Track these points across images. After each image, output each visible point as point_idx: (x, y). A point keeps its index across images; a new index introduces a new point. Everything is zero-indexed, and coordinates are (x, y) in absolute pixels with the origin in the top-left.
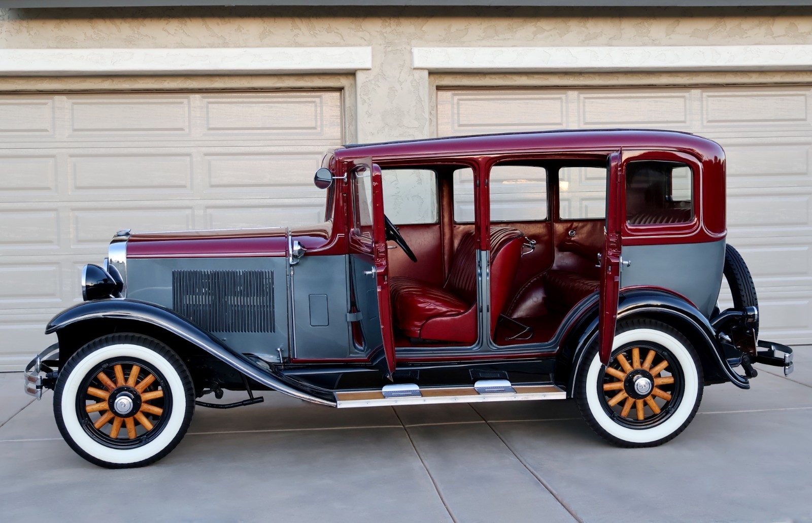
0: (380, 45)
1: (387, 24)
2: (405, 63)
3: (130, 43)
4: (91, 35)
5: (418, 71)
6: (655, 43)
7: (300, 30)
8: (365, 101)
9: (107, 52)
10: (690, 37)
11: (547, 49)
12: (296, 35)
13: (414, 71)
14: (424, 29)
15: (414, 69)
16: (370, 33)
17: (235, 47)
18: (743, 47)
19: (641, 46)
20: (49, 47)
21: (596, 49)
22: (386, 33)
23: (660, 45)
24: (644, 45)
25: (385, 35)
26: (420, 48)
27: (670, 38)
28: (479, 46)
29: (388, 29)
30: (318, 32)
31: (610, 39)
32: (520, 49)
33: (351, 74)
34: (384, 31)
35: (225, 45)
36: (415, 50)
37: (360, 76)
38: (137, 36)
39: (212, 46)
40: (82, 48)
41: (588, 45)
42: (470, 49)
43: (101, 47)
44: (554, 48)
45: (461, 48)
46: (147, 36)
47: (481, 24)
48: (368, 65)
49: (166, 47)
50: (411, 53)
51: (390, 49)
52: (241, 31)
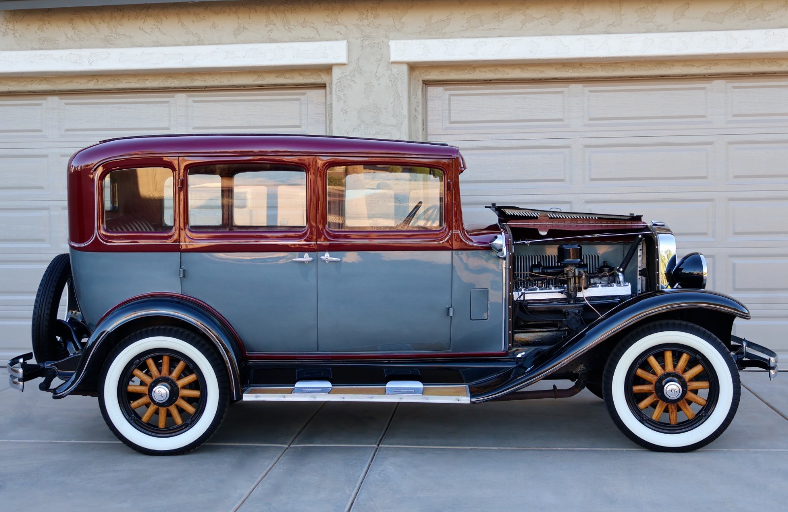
0: (357, 38)
1: (364, 16)
2: (382, 57)
3: (108, 43)
4: (72, 36)
5: (396, 66)
6: (660, 29)
7: (275, 25)
8: (341, 98)
9: (85, 52)
10: (702, 20)
11: (535, 39)
12: (271, 31)
13: (392, 65)
14: (403, 20)
15: (392, 63)
16: (346, 27)
17: (210, 44)
18: (764, 31)
19: (644, 32)
20: (33, 49)
21: (591, 37)
22: (363, 25)
23: (666, 31)
24: (648, 31)
25: (362, 28)
26: (397, 41)
27: (678, 23)
28: (463, 37)
29: (366, 22)
30: (292, 27)
31: (608, 26)
32: (505, 40)
33: (327, 69)
34: (361, 24)
35: (200, 43)
36: (392, 43)
37: (335, 71)
38: (114, 35)
39: (187, 44)
40: (63, 48)
41: (583, 33)
42: (451, 40)
43: (81, 48)
44: (543, 38)
45: (441, 40)
46: (124, 35)
47: (464, 13)
48: (343, 60)
49: (142, 46)
50: (388, 46)
51: (366, 43)
52: (215, 28)
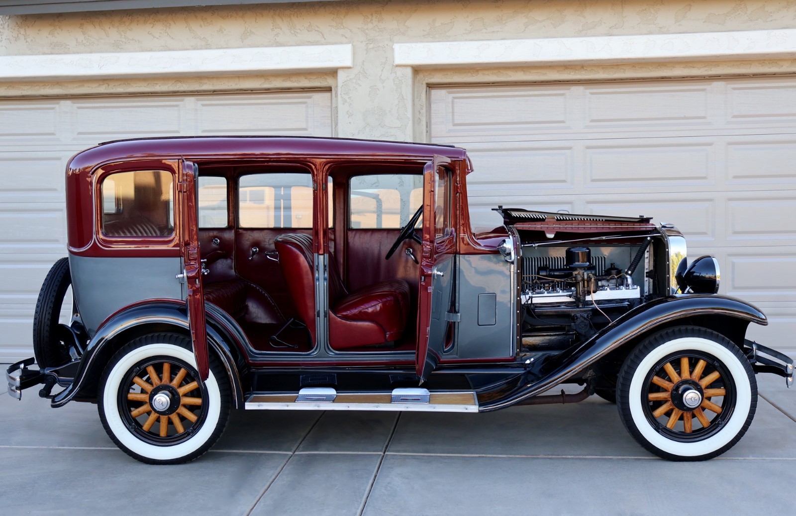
0: (362, 42)
1: (369, 20)
2: (387, 60)
3: (118, 47)
4: (82, 41)
5: (401, 69)
6: (661, 31)
7: (281, 29)
8: (346, 101)
9: (95, 57)
10: (704, 22)
11: (537, 41)
12: (277, 35)
13: (397, 68)
14: (407, 23)
15: (397, 66)
16: (351, 31)
17: (217, 48)
18: (766, 32)
19: (646, 34)
20: (44, 54)
21: (593, 39)
22: (367, 29)
23: (668, 32)
24: (650, 33)
25: (367, 31)
26: (402, 44)
27: (679, 25)
28: (466, 40)
29: (370, 26)
30: (298, 31)
31: (610, 28)
32: (507, 42)
33: (333, 72)
34: (365, 27)
35: (208, 47)
36: (396, 46)
37: (341, 74)
38: (124, 40)
39: (195, 48)
40: (74, 53)
41: (586, 36)
42: (455, 43)
43: (91, 52)
44: (546, 40)
45: (445, 43)
46: (133, 39)
47: (468, 17)
48: (348, 63)
49: (151, 50)
50: (393, 49)
51: (371, 46)
52: (222, 33)
